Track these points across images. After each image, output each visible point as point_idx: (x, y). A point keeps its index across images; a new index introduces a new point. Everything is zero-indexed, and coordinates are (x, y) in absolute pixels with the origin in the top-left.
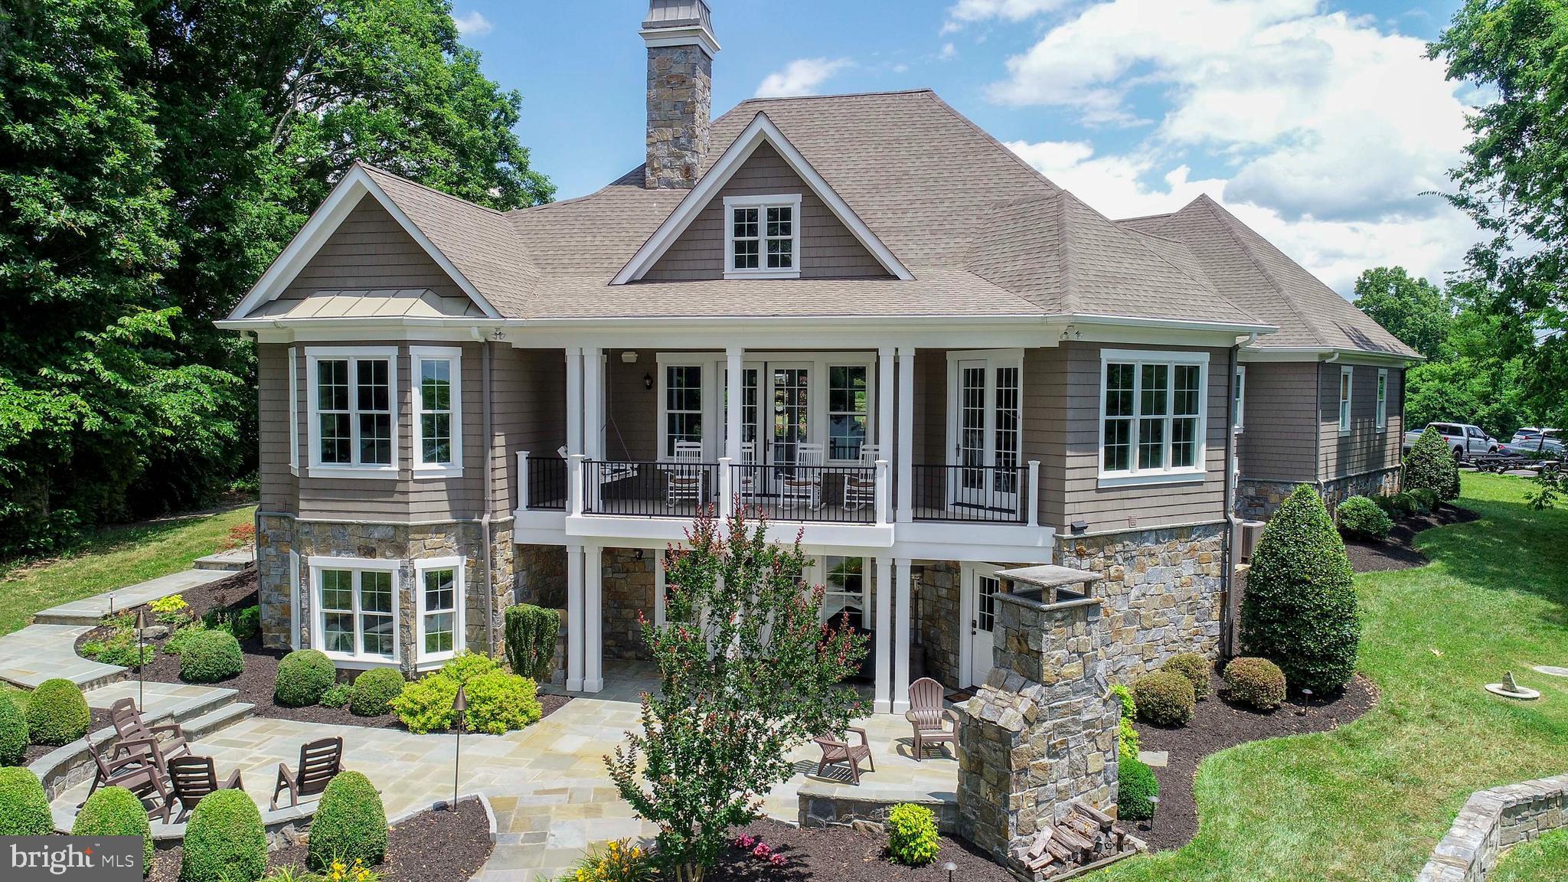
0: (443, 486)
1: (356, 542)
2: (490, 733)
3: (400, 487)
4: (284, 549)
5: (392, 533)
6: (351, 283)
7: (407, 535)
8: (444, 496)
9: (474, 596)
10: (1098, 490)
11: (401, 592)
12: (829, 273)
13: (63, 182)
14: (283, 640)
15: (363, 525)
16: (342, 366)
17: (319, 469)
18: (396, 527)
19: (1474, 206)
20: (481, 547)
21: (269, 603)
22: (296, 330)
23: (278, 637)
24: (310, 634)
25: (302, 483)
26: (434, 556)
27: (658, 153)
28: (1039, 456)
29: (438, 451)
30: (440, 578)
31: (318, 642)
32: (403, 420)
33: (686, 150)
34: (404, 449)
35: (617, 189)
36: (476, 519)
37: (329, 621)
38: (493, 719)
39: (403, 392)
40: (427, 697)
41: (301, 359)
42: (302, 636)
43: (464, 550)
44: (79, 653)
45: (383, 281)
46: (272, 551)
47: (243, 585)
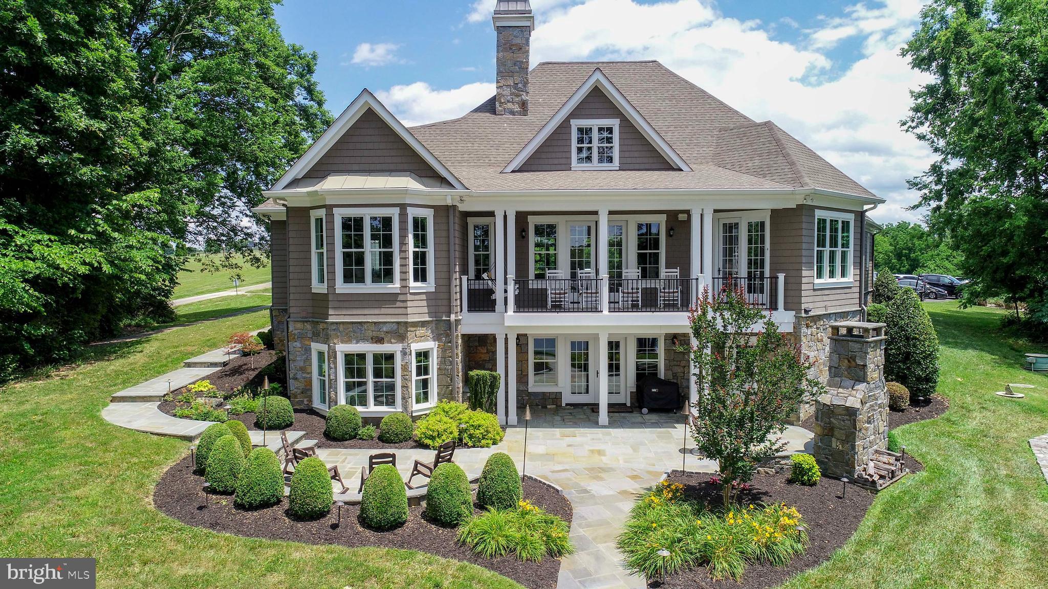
0: (424, 297)
1: (370, 334)
2: (482, 447)
3: (401, 298)
4: (307, 343)
5: (395, 327)
6: (355, 167)
7: (407, 328)
8: (424, 303)
9: (443, 367)
10: (814, 290)
11: (402, 365)
12: (637, 166)
13: (82, 98)
14: (306, 402)
15: (375, 323)
16: (359, 222)
17: (341, 287)
18: (398, 323)
19: (928, 140)
20: (448, 335)
21: (295, 379)
22: (326, 197)
23: (302, 401)
24: (336, 396)
25: (331, 297)
26: (420, 341)
27: (504, 93)
28: (782, 271)
29: (421, 275)
30: (423, 355)
31: (342, 401)
32: (403, 255)
33: (522, 91)
34: (404, 273)
35: (476, 115)
36: (444, 318)
37: (349, 387)
38: (483, 438)
39: (403, 237)
40: (441, 427)
41: (330, 215)
42: (330, 398)
43: (437, 338)
44: (175, 415)
45: (379, 167)
46: (298, 344)
47: (241, 374)
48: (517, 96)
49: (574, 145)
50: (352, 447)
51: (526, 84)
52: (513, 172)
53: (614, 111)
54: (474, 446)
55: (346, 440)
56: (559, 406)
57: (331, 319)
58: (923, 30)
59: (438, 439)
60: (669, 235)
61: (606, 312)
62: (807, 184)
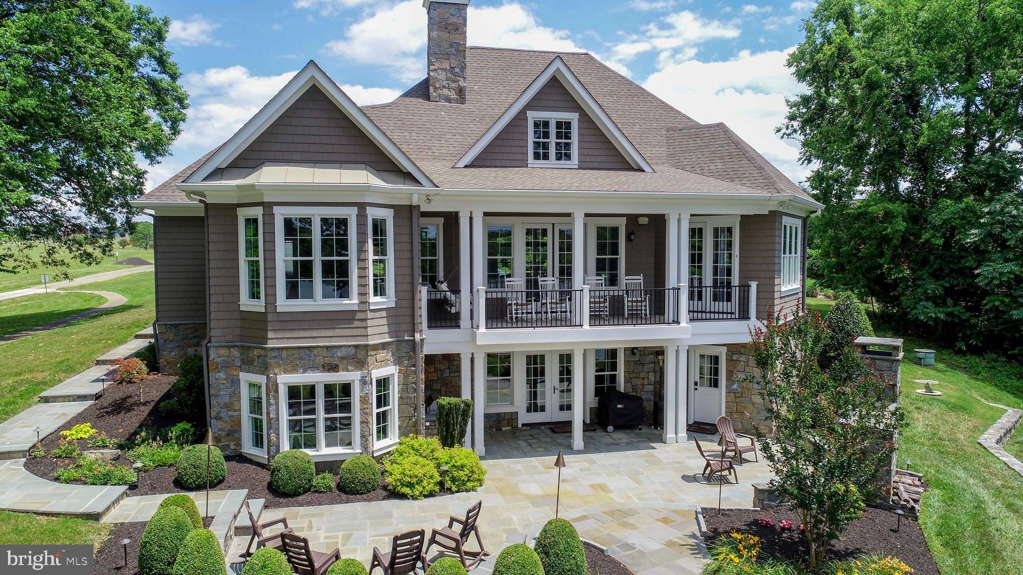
0: (384, 314)
1: (320, 360)
3: (359, 316)
4: (235, 373)
5: (353, 351)
6: (296, 156)
7: (367, 352)
8: (385, 321)
9: (405, 395)
10: (781, 298)
11: (361, 397)
12: (596, 165)
14: (232, 447)
15: (327, 347)
16: (306, 222)
17: (284, 304)
18: (356, 346)
20: (410, 358)
21: (218, 418)
22: (265, 193)
23: (228, 446)
24: (278, 438)
25: (270, 317)
26: (381, 367)
27: (439, 77)
28: (753, 279)
29: (380, 290)
30: (383, 384)
31: (285, 446)
32: (362, 264)
33: (459, 76)
34: (363, 286)
35: (408, 100)
36: (406, 338)
37: (294, 426)
38: (468, 480)
39: (362, 243)
40: (419, 471)
41: (269, 216)
42: (269, 441)
43: (398, 361)
44: (57, 479)
45: (326, 157)
46: (222, 375)
47: (129, 410)
48: (454, 81)
49: (531, 138)
50: (309, 503)
51: (463, 69)
52: (466, 167)
53: (573, 105)
54: (458, 491)
55: (300, 495)
56: (515, 428)
57: (270, 345)
58: (807, 42)
59: (417, 486)
60: (629, 239)
61: (586, 327)
62: (783, 191)
